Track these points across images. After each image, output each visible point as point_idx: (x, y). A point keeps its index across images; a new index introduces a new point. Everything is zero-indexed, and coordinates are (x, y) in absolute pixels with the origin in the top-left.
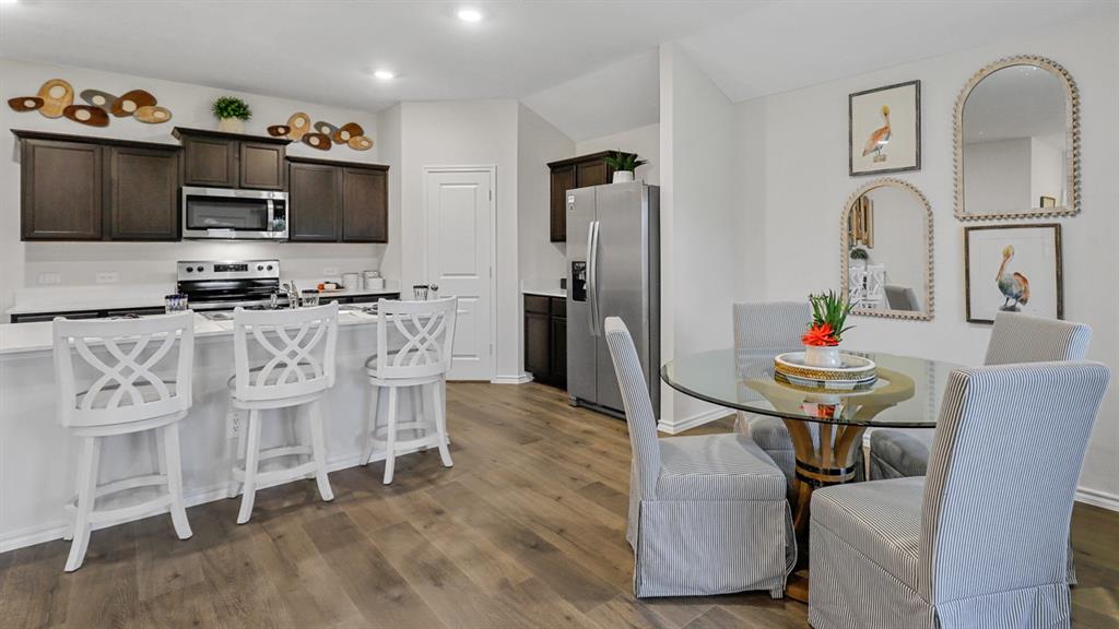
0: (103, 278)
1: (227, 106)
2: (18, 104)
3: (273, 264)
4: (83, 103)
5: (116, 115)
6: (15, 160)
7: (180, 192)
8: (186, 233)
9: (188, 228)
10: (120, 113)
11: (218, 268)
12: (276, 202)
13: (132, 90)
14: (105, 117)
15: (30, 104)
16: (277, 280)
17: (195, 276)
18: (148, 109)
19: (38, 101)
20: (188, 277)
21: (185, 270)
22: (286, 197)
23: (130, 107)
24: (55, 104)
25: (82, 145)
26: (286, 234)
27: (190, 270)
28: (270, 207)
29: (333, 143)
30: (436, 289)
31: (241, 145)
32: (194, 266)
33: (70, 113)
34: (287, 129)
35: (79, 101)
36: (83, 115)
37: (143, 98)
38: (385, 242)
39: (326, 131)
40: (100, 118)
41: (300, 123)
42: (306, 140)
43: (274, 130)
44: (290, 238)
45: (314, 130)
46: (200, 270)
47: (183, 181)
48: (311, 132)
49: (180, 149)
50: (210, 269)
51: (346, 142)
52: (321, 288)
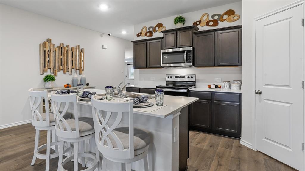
0: (152, 79)
3: (193, 76)
9: (162, 63)
10: (155, 31)
11: (176, 77)
12: (188, 51)
15: (140, 34)
16: (195, 82)
17: (170, 79)
18: (161, 28)
19: (141, 33)
20: (168, 80)
21: (167, 77)
22: (191, 48)
23: (157, 29)
24: (144, 33)
25: (143, 42)
26: (191, 64)
27: (168, 77)
28: (185, 53)
29: (219, 22)
30: (260, 93)
31: (179, 32)
32: (170, 76)
33: (146, 34)
34: (200, 22)
35: (148, 31)
36: (148, 34)
37: (160, 25)
38: (241, 65)
39: (216, 17)
40: (151, 34)
41: (205, 18)
42: (207, 24)
43: (195, 24)
44: (194, 65)
45: (211, 19)
46: (171, 77)
47: (163, 48)
48: (209, 20)
49: (163, 38)
50: (174, 77)
51: (226, 20)
52: (209, 87)
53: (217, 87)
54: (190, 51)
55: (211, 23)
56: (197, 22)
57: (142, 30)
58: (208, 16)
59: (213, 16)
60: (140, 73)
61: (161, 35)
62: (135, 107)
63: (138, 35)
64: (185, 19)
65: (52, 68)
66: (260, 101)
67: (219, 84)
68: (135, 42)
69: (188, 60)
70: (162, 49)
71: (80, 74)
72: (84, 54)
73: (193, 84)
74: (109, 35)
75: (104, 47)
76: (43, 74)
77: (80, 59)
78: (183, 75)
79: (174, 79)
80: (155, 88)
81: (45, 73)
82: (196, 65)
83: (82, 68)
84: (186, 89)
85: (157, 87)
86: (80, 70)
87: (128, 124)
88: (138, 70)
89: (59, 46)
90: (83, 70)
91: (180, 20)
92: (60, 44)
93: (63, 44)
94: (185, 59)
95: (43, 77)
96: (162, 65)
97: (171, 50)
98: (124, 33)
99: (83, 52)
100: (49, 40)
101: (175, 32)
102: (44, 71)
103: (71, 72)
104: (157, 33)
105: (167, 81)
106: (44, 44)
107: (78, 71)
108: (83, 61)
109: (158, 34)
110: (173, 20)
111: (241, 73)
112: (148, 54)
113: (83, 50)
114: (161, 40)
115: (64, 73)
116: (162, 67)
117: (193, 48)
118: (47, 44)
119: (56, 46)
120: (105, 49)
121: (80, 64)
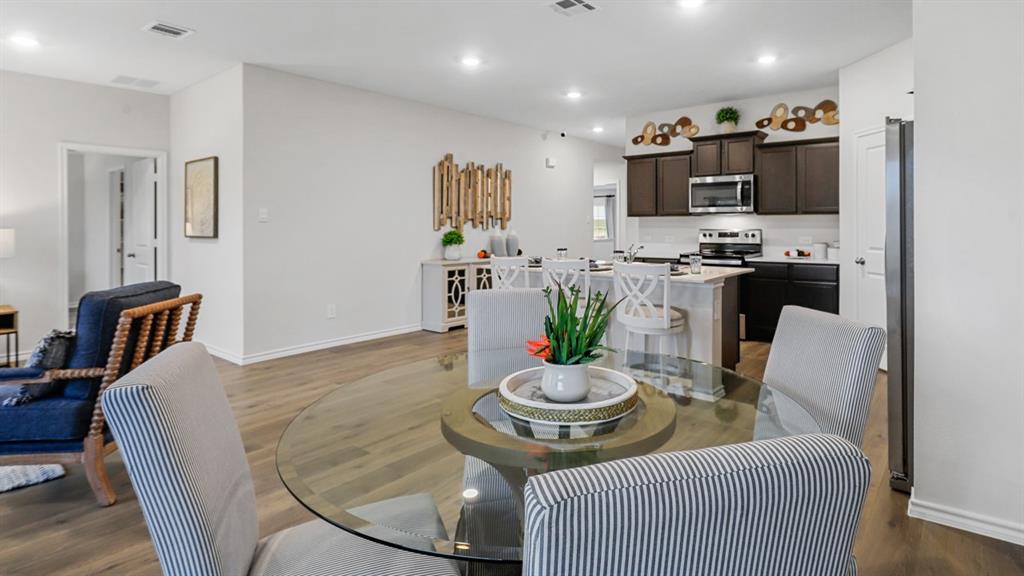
3: (756, 233)
4: (660, 133)
5: (673, 137)
7: (688, 182)
9: (693, 206)
10: (675, 134)
11: (722, 235)
12: (744, 183)
14: (668, 139)
15: (639, 139)
16: (759, 246)
17: (708, 240)
18: (687, 128)
19: (642, 137)
20: (704, 240)
21: (701, 235)
22: (751, 178)
23: (679, 129)
24: (649, 136)
25: (650, 160)
26: (751, 208)
27: (705, 235)
28: (739, 187)
29: (807, 123)
30: (863, 263)
31: (725, 142)
32: (707, 233)
33: (654, 140)
34: (770, 120)
35: (658, 132)
36: (659, 140)
37: (685, 122)
38: (837, 213)
39: (802, 114)
40: (666, 140)
41: (780, 112)
42: (784, 126)
43: (760, 124)
44: (756, 211)
45: (791, 116)
46: (710, 235)
47: (693, 174)
48: (789, 118)
49: (692, 152)
50: (716, 235)
51: (819, 120)
52: (787, 254)
53: (801, 254)
54: (748, 183)
55: (792, 125)
56: (763, 120)
57: (645, 130)
58: (786, 109)
59: (796, 110)
60: (640, 226)
61: (688, 146)
62: (672, 275)
63: (635, 141)
64: (740, 114)
65: (454, 216)
66: (863, 276)
67: (805, 250)
68: (630, 159)
69: (745, 200)
70: (691, 176)
71: (503, 228)
72: (510, 184)
73: (757, 249)
74: (563, 135)
75: (551, 164)
76: (439, 229)
77: (503, 194)
78: (736, 231)
79: (716, 240)
80: (678, 257)
81: (442, 228)
82: (760, 210)
83: (507, 215)
84: (739, 259)
85: (681, 256)
86: (503, 219)
87: (662, 298)
88: (637, 218)
89: (465, 167)
90: (509, 219)
91: (729, 115)
92: (468, 165)
93: (473, 164)
94: (739, 197)
95: (440, 235)
96: (691, 210)
97: (709, 180)
98: (598, 130)
99: (509, 179)
100: (449, 158)
101: (718, 142)
102: (441, 224)
103: (487, 224)
104: (678, 137)
105: (701, 244)
106: (441, 164)
107: (499, 221)
108: (509, 199)
109: (680, 144)
110: (714, 115)
111: (838, 227)
112: (660, 184)
113: (507, 175)
114: (688, 157)
115: (474, 226)
116: (691, 214)
117: (755, 178)
118: (446, 164)
119: (460, 169)
120: (552, 167)
121: (503, 204)
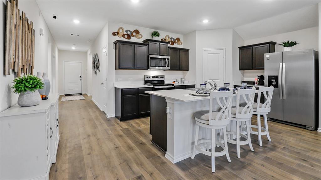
1: (156, 33)
2: (114, 34)
4: (126, 33)
5: (132, 37)
6: (114, 48)
7: (148, 56)
8: (150, 67)
9: (151, 66)
11: (153, 77)
13: (134, 30)
19: (117, 33)
23: (134, 34)
24: (121, 34)
25: (130, 44)
26: (169, 68)
27: (147, 77)
29: (174, 43)
31: (160, 44)
33: (124, 36)
37: (137, 32)
39: (173, 40)
40: (129, 37)
41: (167, 38)
48: (170, 40)
49: (148, 45)
51: (177, 43)
54: (168, 59)
55: (171, 43)
56: (163, 39)
58: (169, 37)
104: (135, 37)
